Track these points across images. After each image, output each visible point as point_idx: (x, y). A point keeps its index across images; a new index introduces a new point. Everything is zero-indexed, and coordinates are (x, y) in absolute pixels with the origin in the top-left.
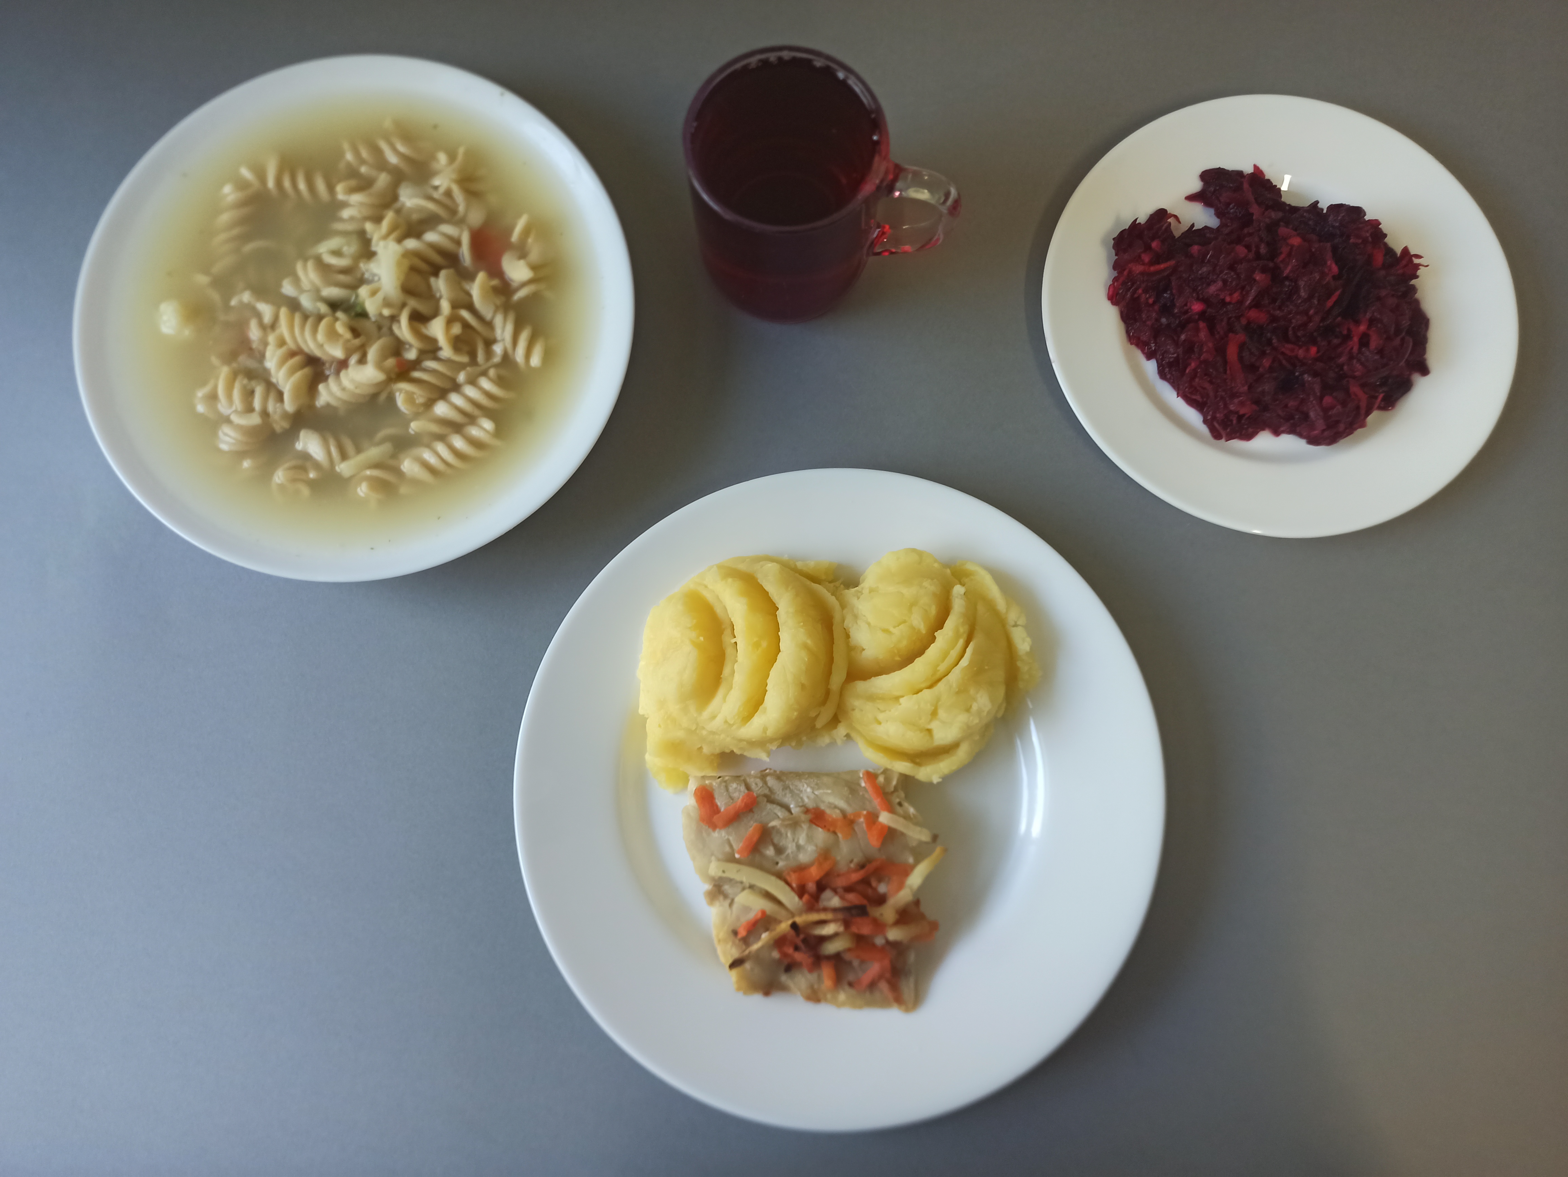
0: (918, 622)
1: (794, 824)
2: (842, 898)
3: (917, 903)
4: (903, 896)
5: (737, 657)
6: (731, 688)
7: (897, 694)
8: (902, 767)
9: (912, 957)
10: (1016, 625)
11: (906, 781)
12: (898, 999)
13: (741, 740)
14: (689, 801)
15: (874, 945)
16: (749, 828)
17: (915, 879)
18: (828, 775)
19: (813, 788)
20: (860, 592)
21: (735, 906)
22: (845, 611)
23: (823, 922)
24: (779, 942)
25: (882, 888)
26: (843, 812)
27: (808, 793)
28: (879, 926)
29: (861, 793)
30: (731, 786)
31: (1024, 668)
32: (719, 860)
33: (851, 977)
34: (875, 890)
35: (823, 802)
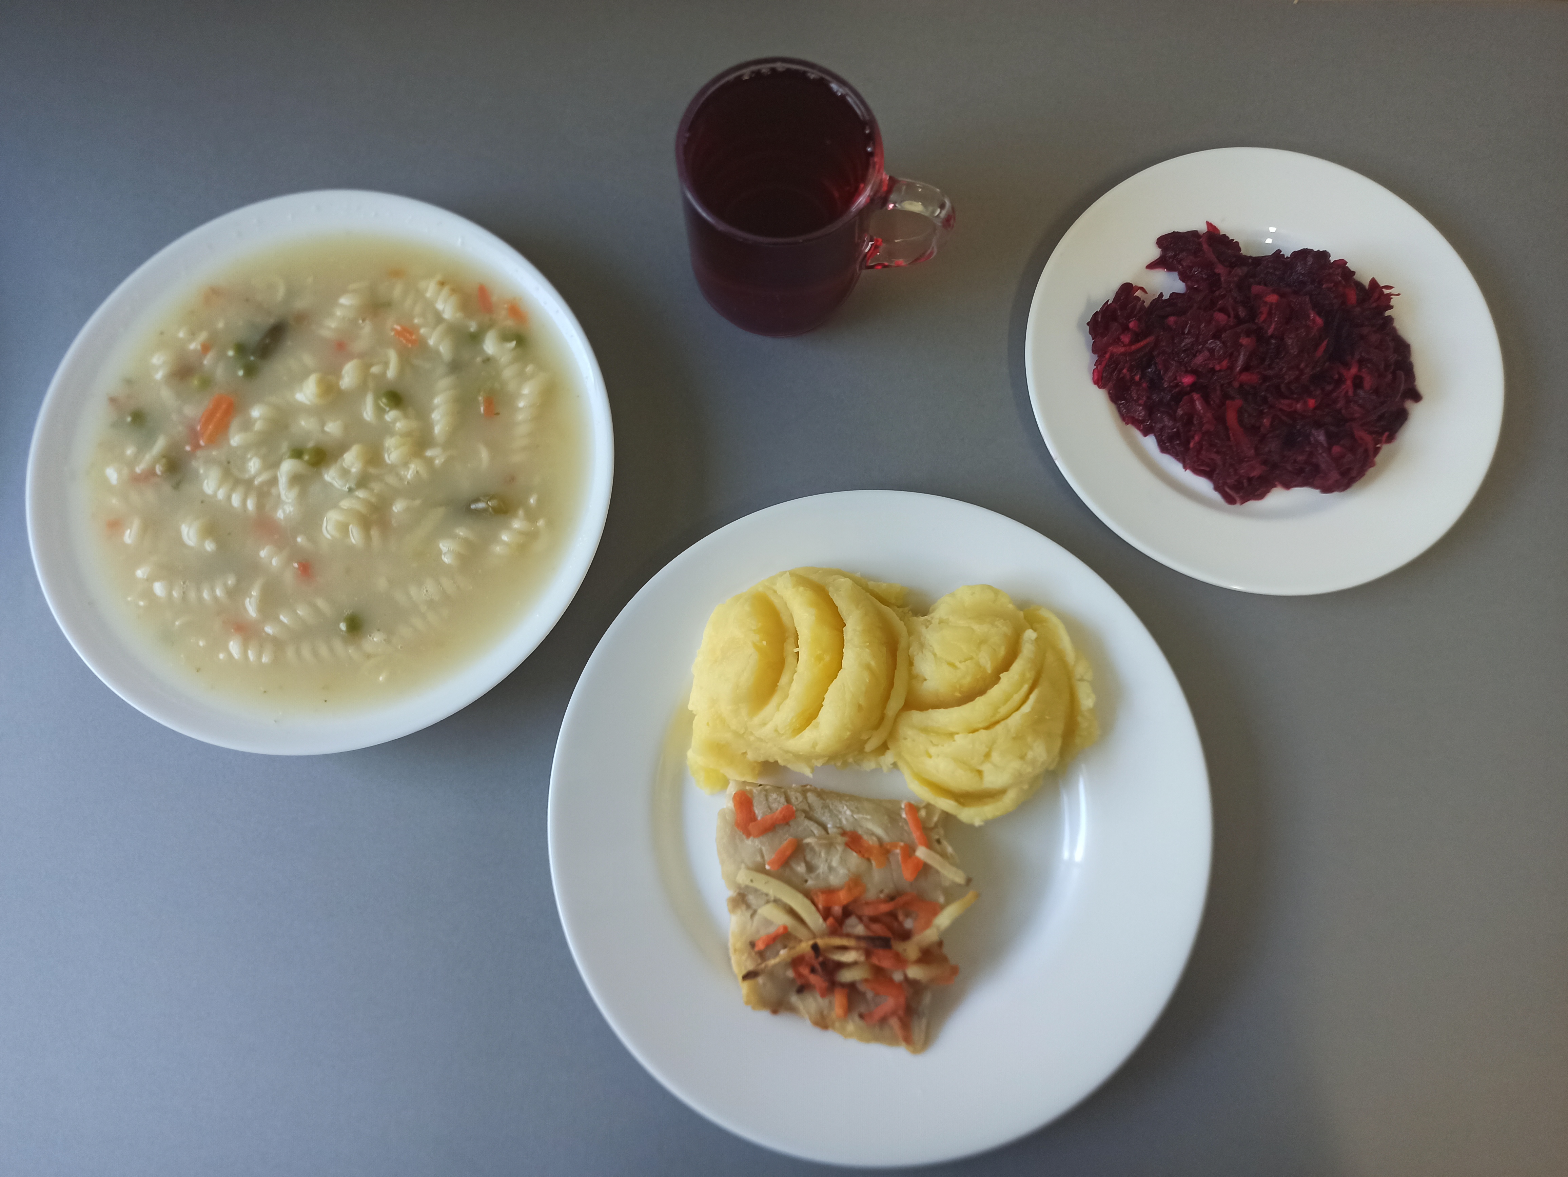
0: (986, 662)
1: (830, 846)
2: (867, 927)
3: (940, 944)
4: (929, 935)
5: (796, 667)
6: (786, 696)
7: (952, 729)
8: (946, 804)
9: (927, 999)
10: (1082, 680)
11: (947, 818)
12: (908, 1040)
13: (787, 752)
14: (726, 803)
15: (891, 981)
16: (784, 840)
17: (944, 919)
18: (869, 800)
19: (852, 811)
20: (929, 621)
21: (757, 918)
22: (911, 638)
23: (844, 948)
24: (796, 962)
25: (908, 924)
26: (880, 839)
27: (846, 814)
28: (901, 961)
29: (900, 824)
30: (771, 796)
31: (1083, 723)
32: (748, 868)
33: (863, 1009)
34: (901, 924)
35: (861, 827)
